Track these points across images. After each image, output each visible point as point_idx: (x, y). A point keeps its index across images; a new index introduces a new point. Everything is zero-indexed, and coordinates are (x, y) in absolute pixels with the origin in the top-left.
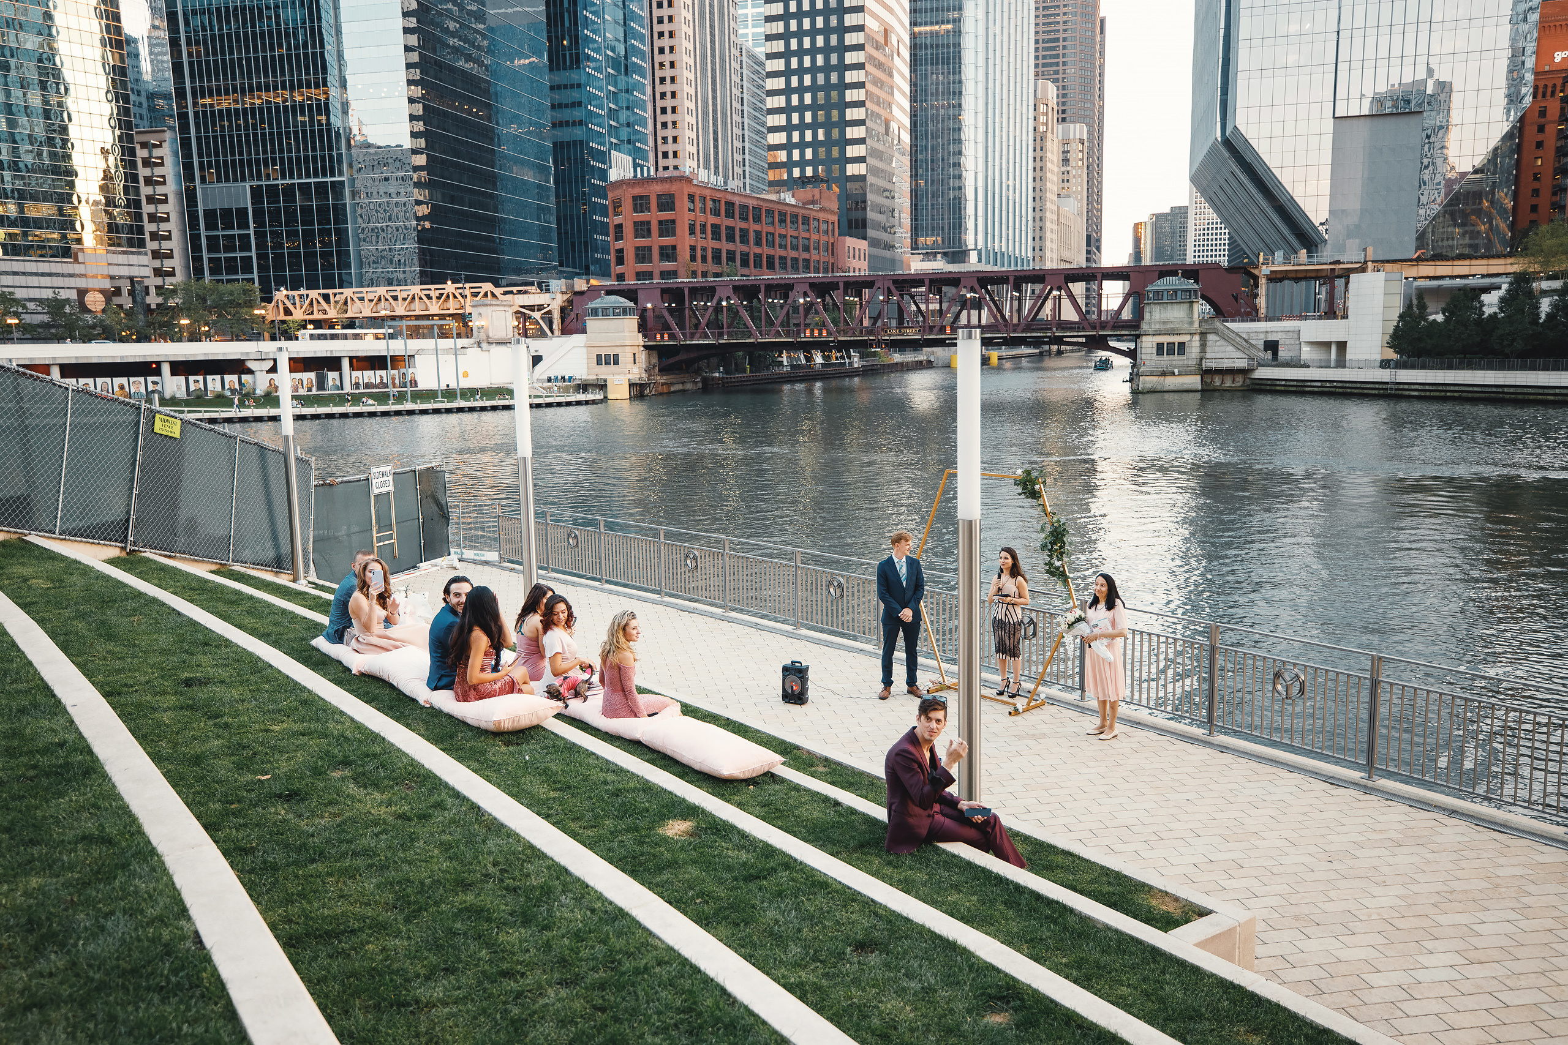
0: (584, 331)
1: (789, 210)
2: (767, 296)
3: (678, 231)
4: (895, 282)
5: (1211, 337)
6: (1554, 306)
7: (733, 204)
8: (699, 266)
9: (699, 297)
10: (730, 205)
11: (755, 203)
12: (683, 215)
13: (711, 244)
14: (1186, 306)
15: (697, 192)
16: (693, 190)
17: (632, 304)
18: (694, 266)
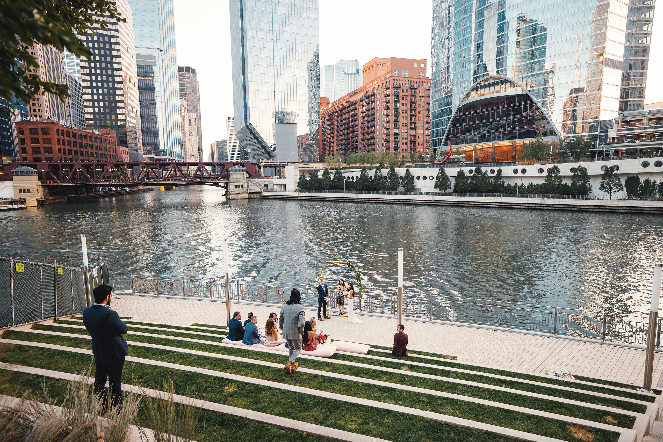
0: (12, 180)
1: (98, 136)
2: (96, 168)
3: (52, 142)
4: (146, 164)
5: (250, 183)
6: (334, 177)
7: (76, 133)
8: (63, 156)
9: (65, 167)
10: (74, 134)
11: (84, 133)
12: (55, 137)
13: (67, 147)
14: (242, 174)
15: (60, 128)
16: (58, 127)
17: (35, 170)
18: (60, 155)
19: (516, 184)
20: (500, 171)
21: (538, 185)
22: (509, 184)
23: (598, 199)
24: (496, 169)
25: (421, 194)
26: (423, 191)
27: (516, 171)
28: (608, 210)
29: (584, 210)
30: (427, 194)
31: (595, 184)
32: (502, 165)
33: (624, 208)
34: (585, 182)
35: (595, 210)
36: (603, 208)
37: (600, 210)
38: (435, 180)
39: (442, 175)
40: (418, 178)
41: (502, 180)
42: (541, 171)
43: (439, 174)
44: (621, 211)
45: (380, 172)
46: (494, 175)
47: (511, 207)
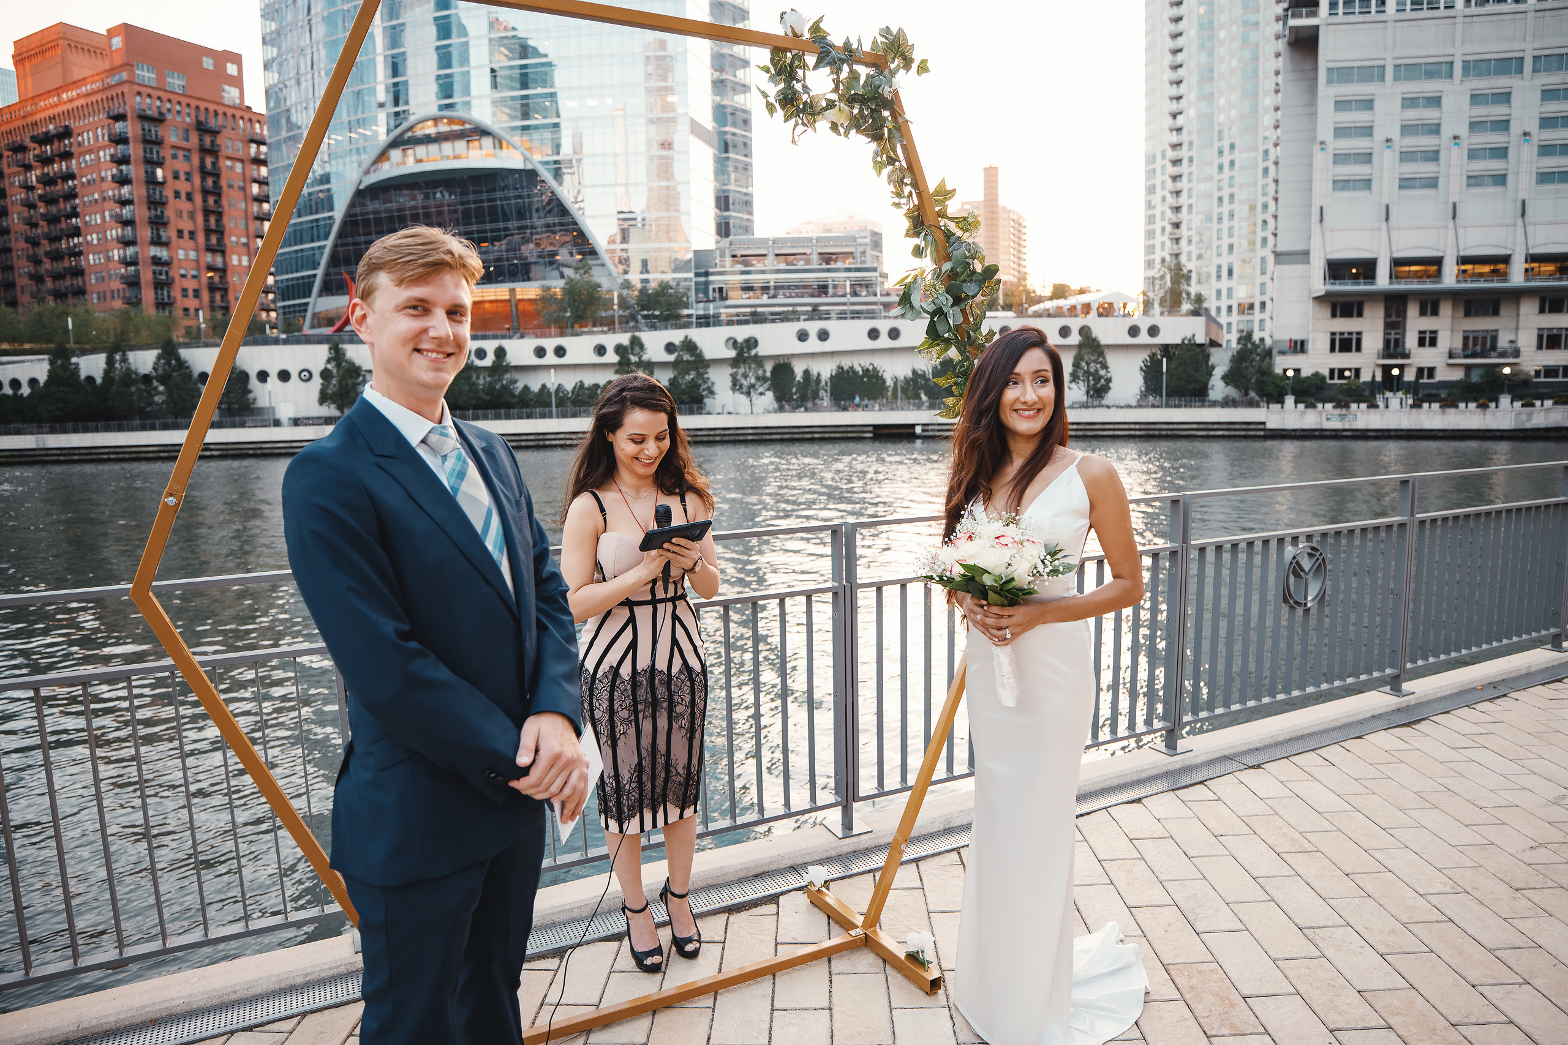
19: (544, 386)
20: (500, 353)
21: (597, 386)
22: (526, 388)
23: (729, 413)
24: (490, 346)
25: (277, 423)
26: (285, 412)
27: (540, 352)
28: (750, 437)
29: (705, 439)
30: (296, 422)
31: (720, 379)
32: (504, 337)
33: (779, 431)
34: (700, 375)
35: (726, 438)
36: (741, 432)
37: (737, 438)
38: (317, 382)
39: (338, 366)
40: (263, 376)
41: (508, 376)
42: (601, 350)
43: (329, 361)
44: (774, 437)
45: (124, 360)
46: (488, 361)
47: (541, 443)
